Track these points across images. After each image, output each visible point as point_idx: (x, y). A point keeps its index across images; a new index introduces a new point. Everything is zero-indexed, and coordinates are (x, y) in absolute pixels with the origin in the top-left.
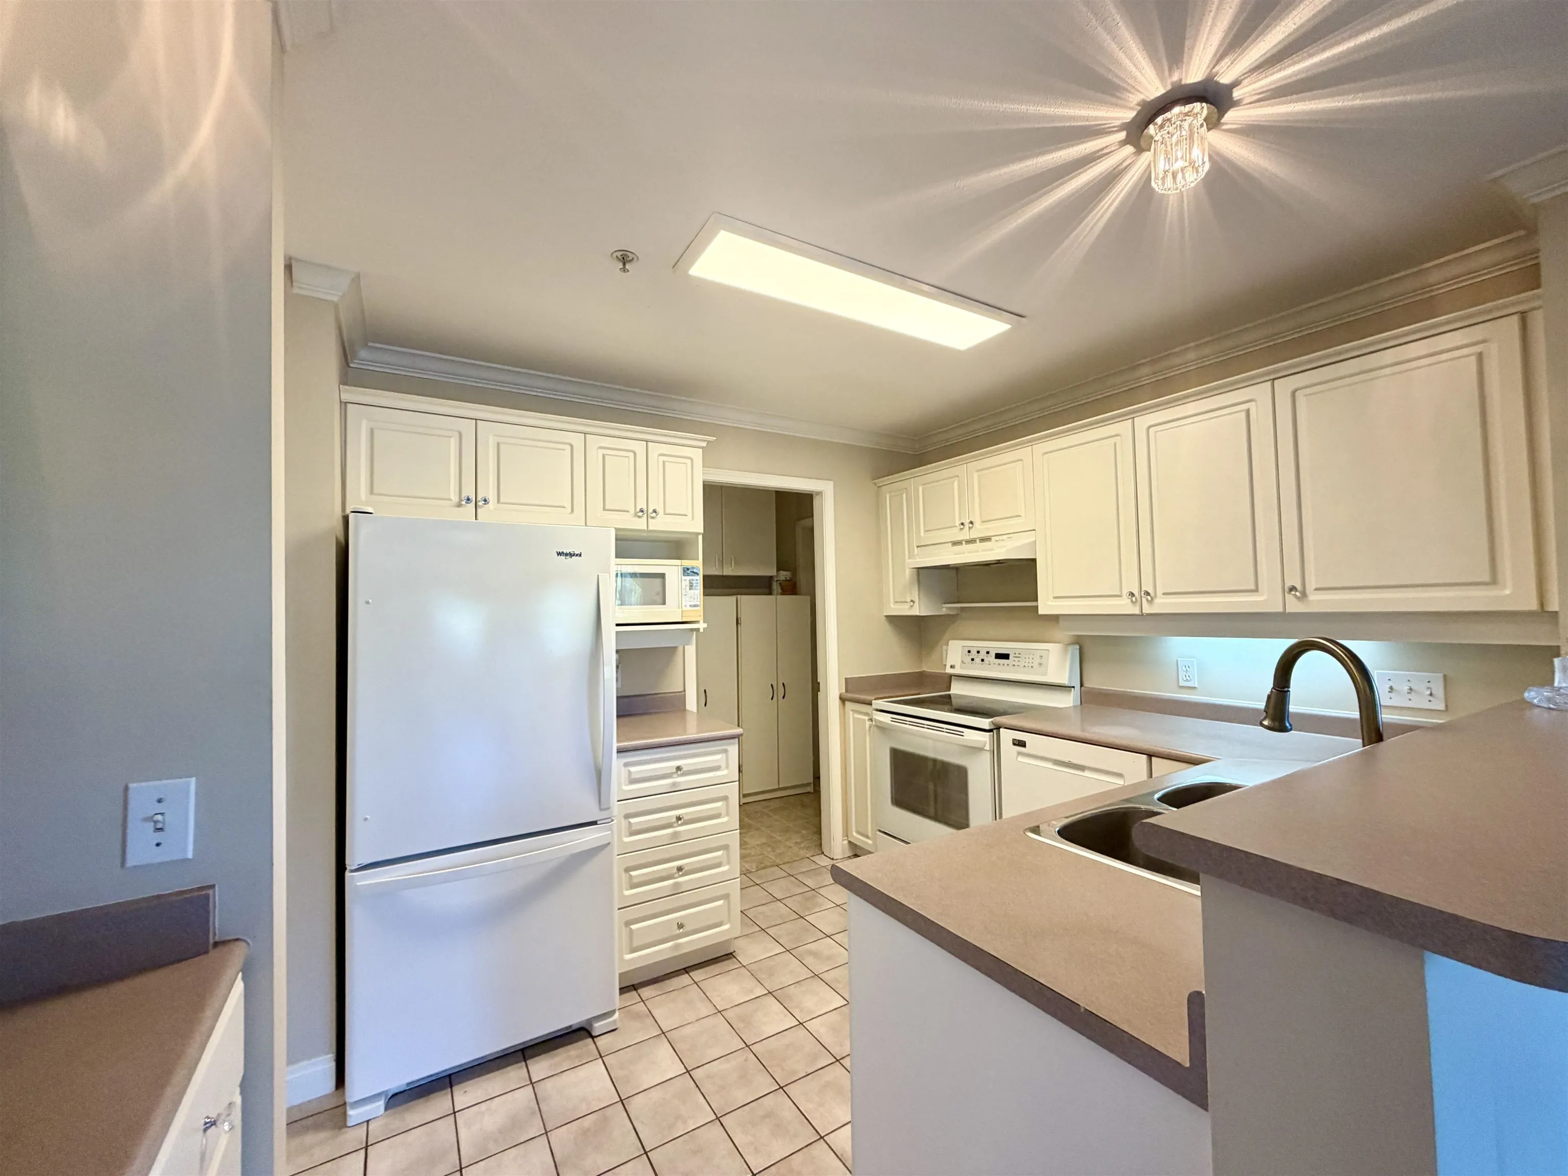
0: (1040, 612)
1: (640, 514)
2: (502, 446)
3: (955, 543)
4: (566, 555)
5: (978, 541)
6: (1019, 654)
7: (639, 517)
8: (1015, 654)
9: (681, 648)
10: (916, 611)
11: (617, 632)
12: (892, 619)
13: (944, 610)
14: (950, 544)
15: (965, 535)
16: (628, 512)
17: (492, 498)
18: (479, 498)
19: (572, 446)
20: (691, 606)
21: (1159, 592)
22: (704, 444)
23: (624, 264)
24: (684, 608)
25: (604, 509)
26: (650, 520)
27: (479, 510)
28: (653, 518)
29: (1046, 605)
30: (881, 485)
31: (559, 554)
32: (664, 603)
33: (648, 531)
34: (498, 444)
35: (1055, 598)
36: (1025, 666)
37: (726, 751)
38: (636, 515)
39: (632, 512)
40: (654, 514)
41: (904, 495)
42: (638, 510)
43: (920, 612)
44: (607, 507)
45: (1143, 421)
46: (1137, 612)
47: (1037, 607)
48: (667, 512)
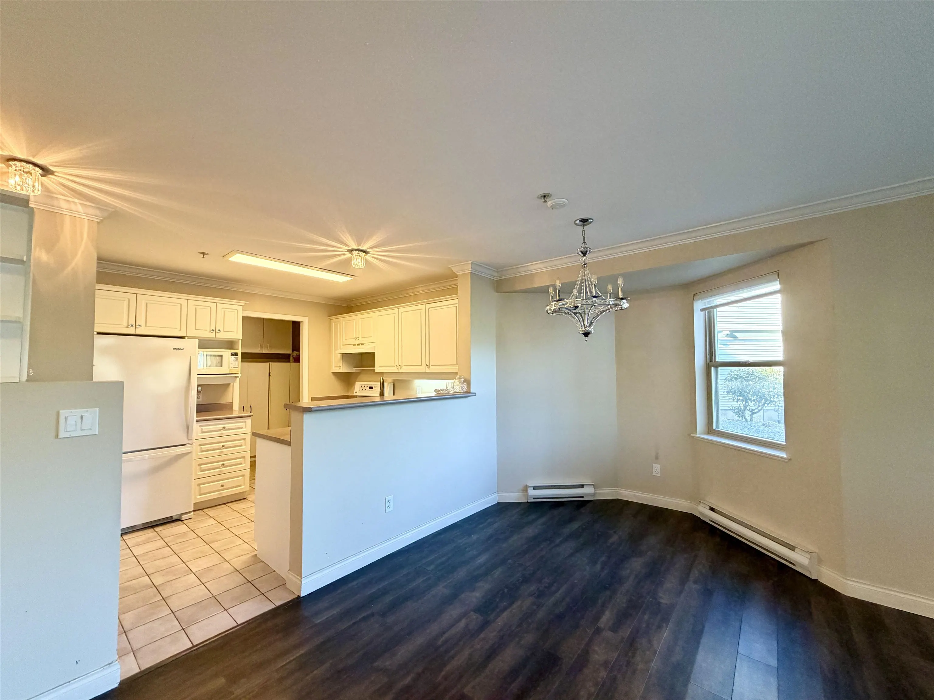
0: (376, 371)
1: (212, 331)
2: (148, 305)
3: (354, 345)
4: (177, 349)
5: (360, 345)
7: (212, 332)
8: (375, 387)
9: (232, 384)
10: (341, 371)
11: (198, 377)
12: (335, 374)
13: (354, 370)
14: (353, 345)
15: (357, 342)
16: (206, 330)
17: (143, 324)
18: (137, 324)
19: (181, 305)
20: (234, 368)
21: (403, 365)
22: (243, 304)
23: (204, 256)
24: (231, 369)
25: (195, 329)
26: (217, 334)
27: (136, 329)
28: (218, 333)
29: (378, 369)
30: (331, 319)
31: (174, 349)
32: (222, 366)
33: (216, 338)
34: (147, 304)
35: (380, 366)
36: (377, 391)
37: (245, 422)
38: (210, 332)
39: (209, 330)
40: (219, 332)
41: (339, 324)
42: (211, 330)
43: (343, 371)
44: (197, 328)
46: (398, 371)
47: (374, 370)
48: (225, 330)
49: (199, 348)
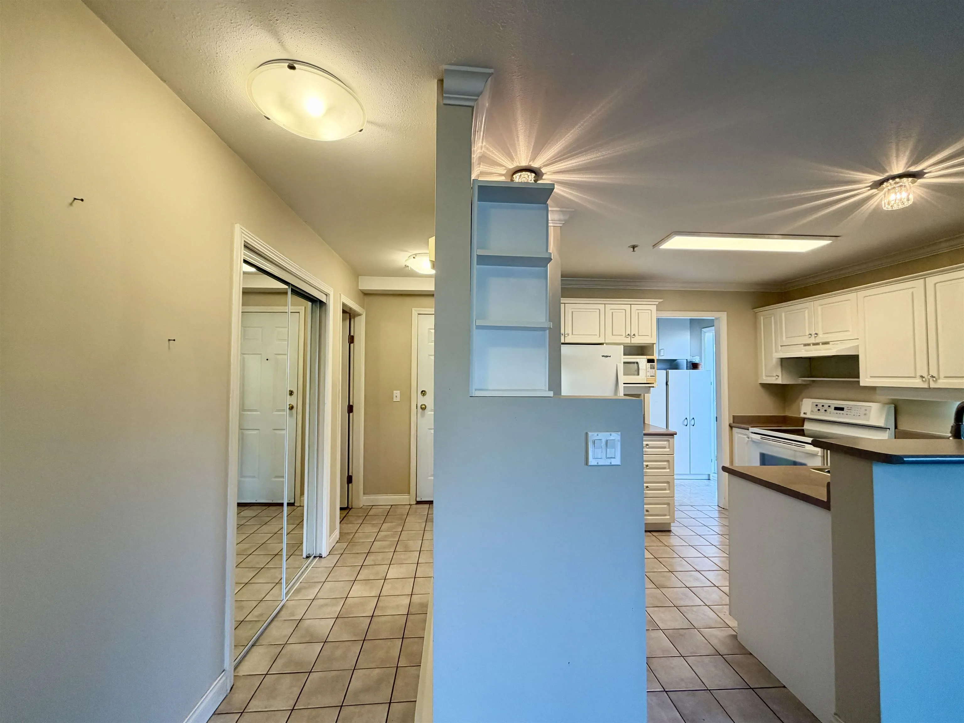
0: (861, 384)
1: (628, 336)
2: (574, 312)
3: (805, 345)
4: (605, 356)
5: (821, 344)
6: (851, 408)
7: (627, 337)
8: (848, 408)
9: (643, 395)
10: (779, 381)
11: (624, 387)
12: (764, 385)
13: (800, 381)
14: (803, 345)
15: (813, 340)
16: (622, 335)
17: (570, 333)
18: (566, 333)
19: (600, 310)
20: (651, 376)
21: (942, 375)
22: (657, 303)
23: (634, 249)
24: (648, 377)
25: (612, 335)
26: (632, 339)
27: (566, 338)
28: (633, 337)
29: (865, 380)
30: (757, 312)
31: (603, 356)
32: (638, 374)
33: (631, 343)
34: (572, 312)
35: (871, 377)
36: (854, 415)
37: (668, 441)
38: (626, 337)
39: (625, 335)
40: (634, 336)
41: (773, 318)
42: (627, 334)
43: (782, 382)
44: (614, 334)
45: (931, 280)
46: (926, 386)
47: (859, 382)
48: (640, 334)
49: (624, 355)
